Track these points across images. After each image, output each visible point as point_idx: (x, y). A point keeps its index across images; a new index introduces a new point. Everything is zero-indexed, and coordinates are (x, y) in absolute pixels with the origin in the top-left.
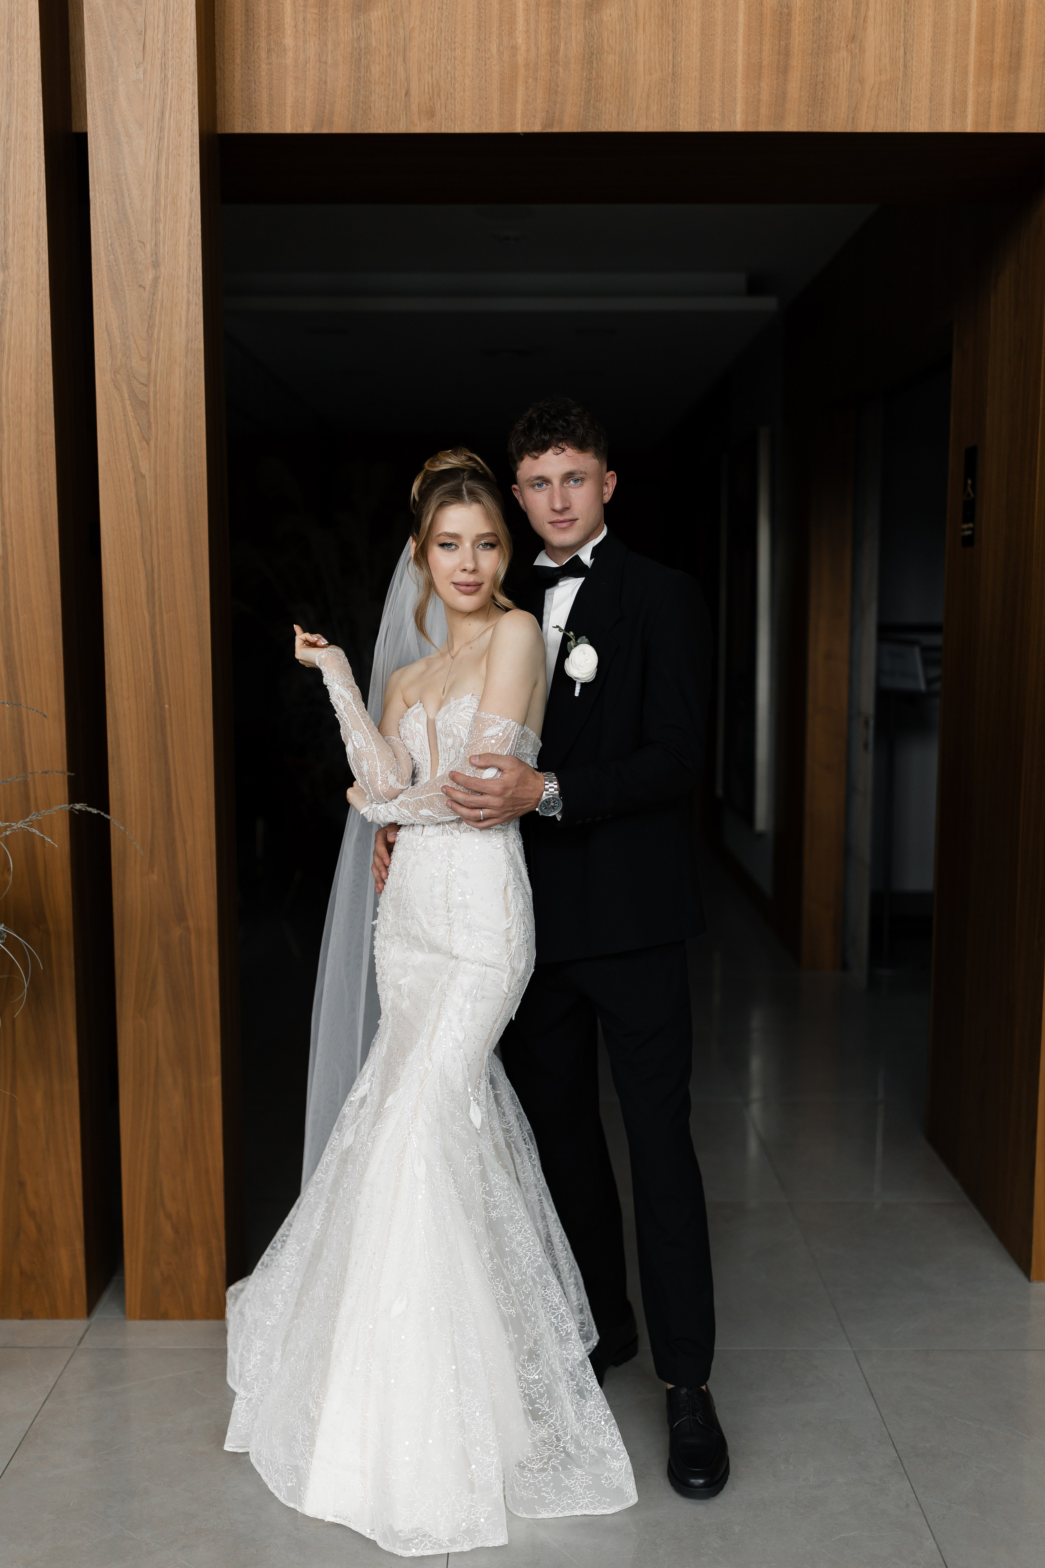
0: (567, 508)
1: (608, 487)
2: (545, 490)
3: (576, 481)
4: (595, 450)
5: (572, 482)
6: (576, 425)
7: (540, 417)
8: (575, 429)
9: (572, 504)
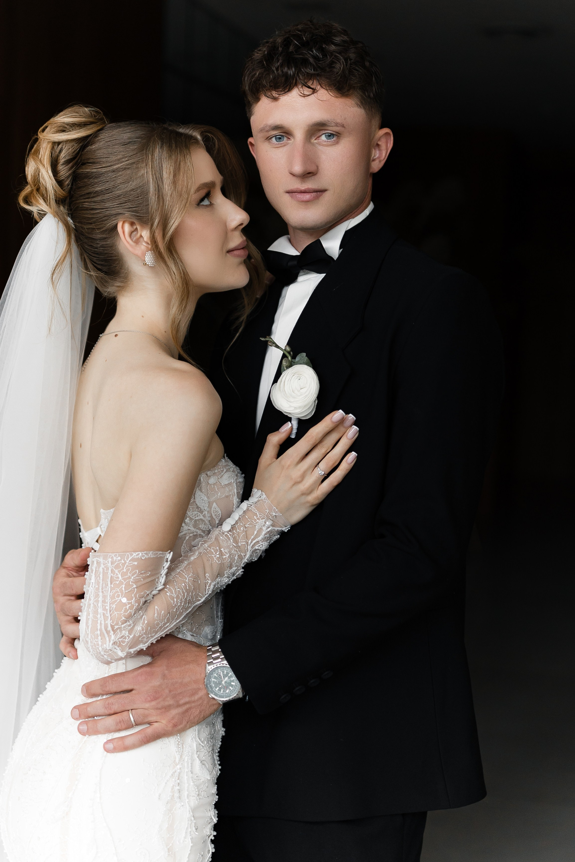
0: (312, 173)
1: (380, 150)
2: (285, 146)
3: (330, 136)
5: (323, 138)
6: (335, 56)
7: (287, 43)
8: (332, 62)
9: (320, 168)
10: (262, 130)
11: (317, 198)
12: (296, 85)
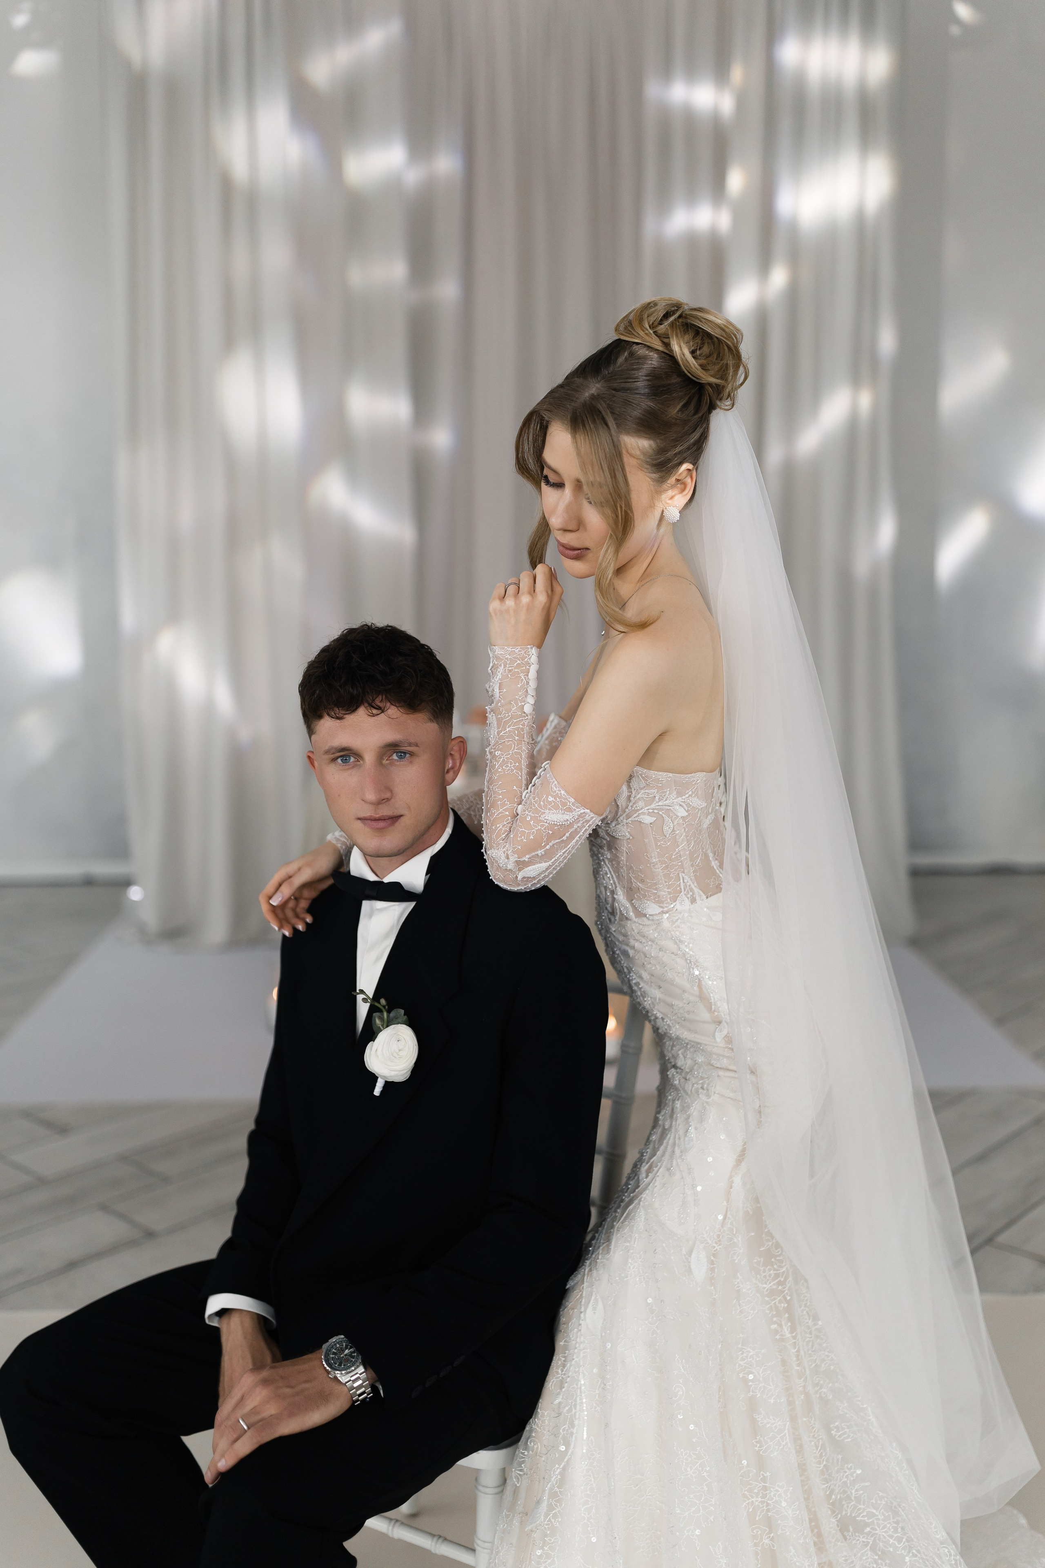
0: (387, 799)
1: (453, 759)
2: (353, 769)
3: (400, 756)
5: (395, 758)
9: (395, 791)
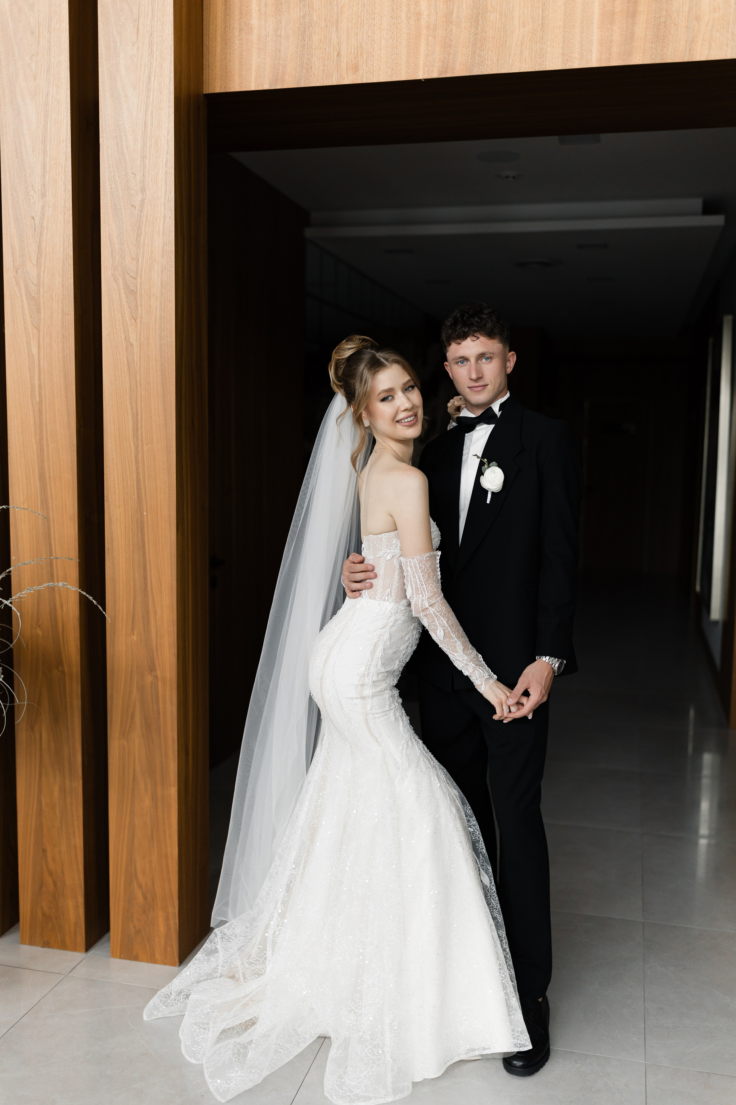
0: (481, 377)
1: (510, 362)
2: (466, 366)
3: (486, 359)
4: (500, 338)
5: (484, 360)
6: (487, 320)
7: (462, 316)
8: (485, 324)
9: (484, 375)
10: (454, 359)
11: (484, 389)
12: (469, 336)
